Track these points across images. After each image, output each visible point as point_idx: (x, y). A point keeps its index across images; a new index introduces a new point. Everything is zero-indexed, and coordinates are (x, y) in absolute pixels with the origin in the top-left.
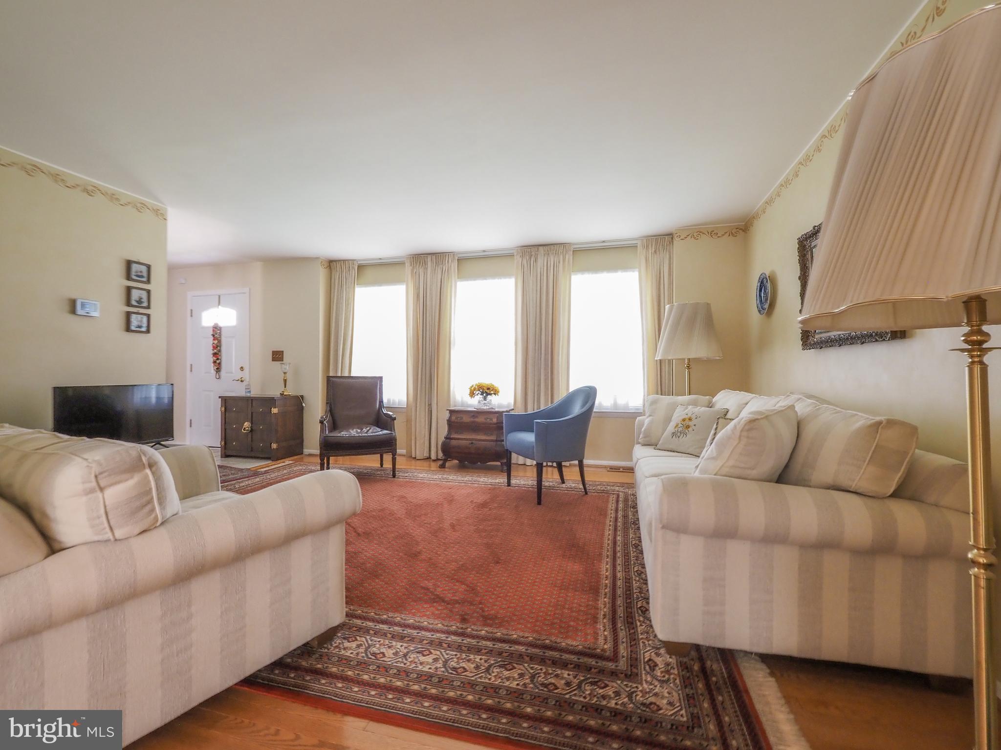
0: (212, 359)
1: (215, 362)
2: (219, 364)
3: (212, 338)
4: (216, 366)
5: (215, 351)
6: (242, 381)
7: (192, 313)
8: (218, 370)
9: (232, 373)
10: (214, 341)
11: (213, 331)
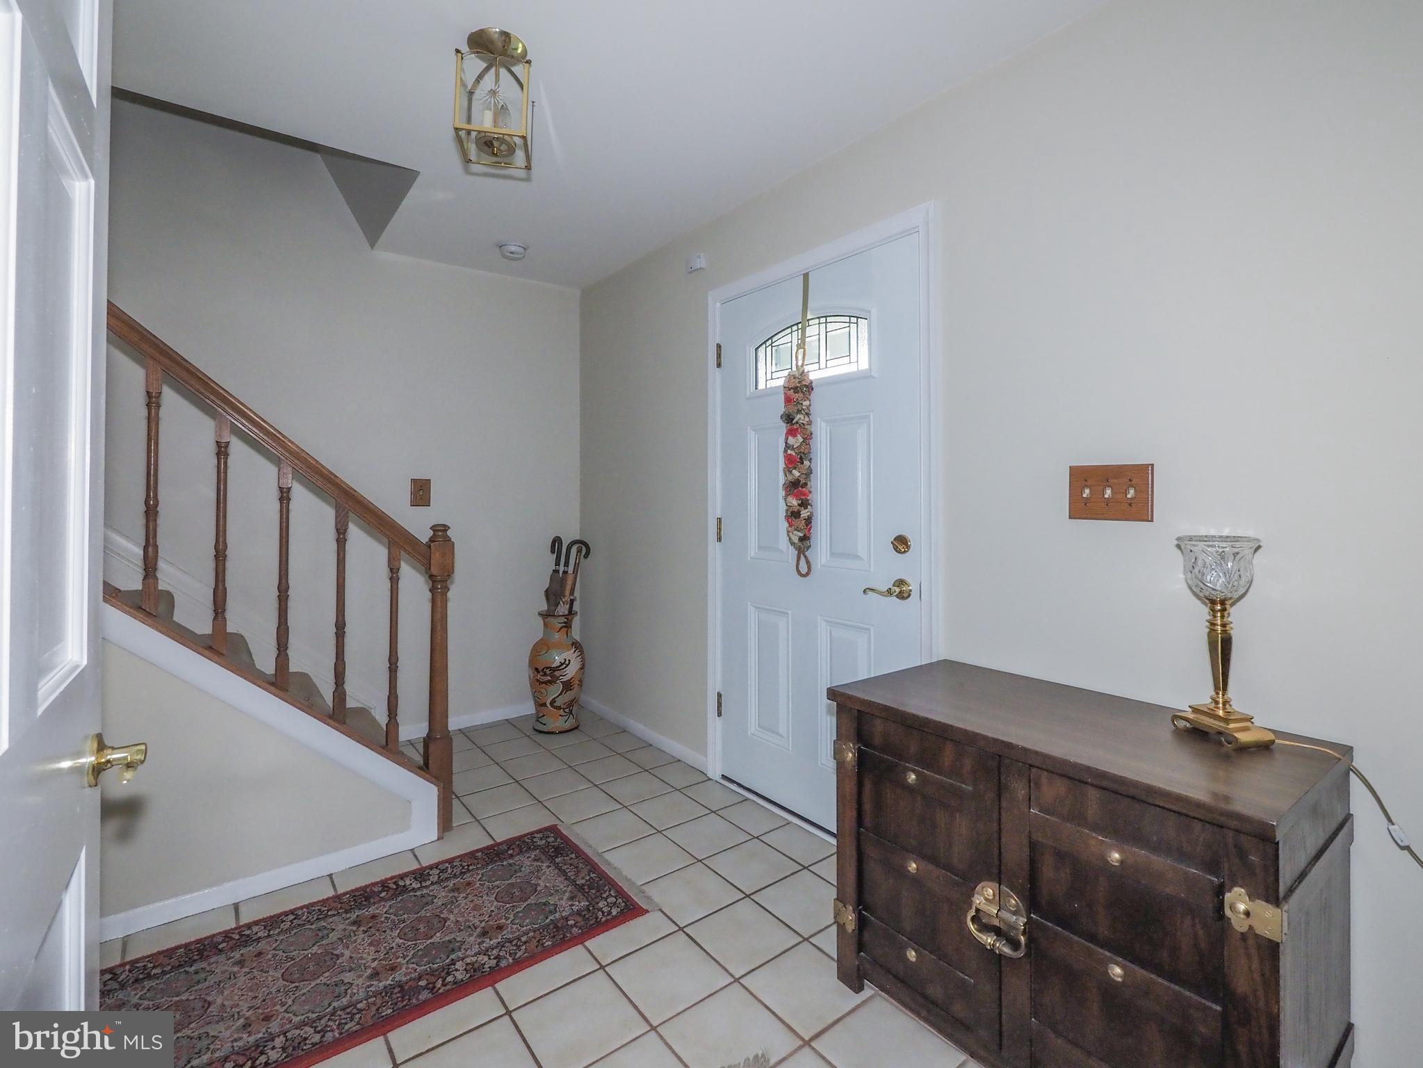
0: (780, 504)
1: (793, 515)
2: (809, 521)
3: (783, 428)
4: (797, 529)
5: (796, 473)
6: (903, 596)
7: (719, 356)
8: (803, 543)
9: (857, 557)
10: (791, 440)
11: (788, 400)
